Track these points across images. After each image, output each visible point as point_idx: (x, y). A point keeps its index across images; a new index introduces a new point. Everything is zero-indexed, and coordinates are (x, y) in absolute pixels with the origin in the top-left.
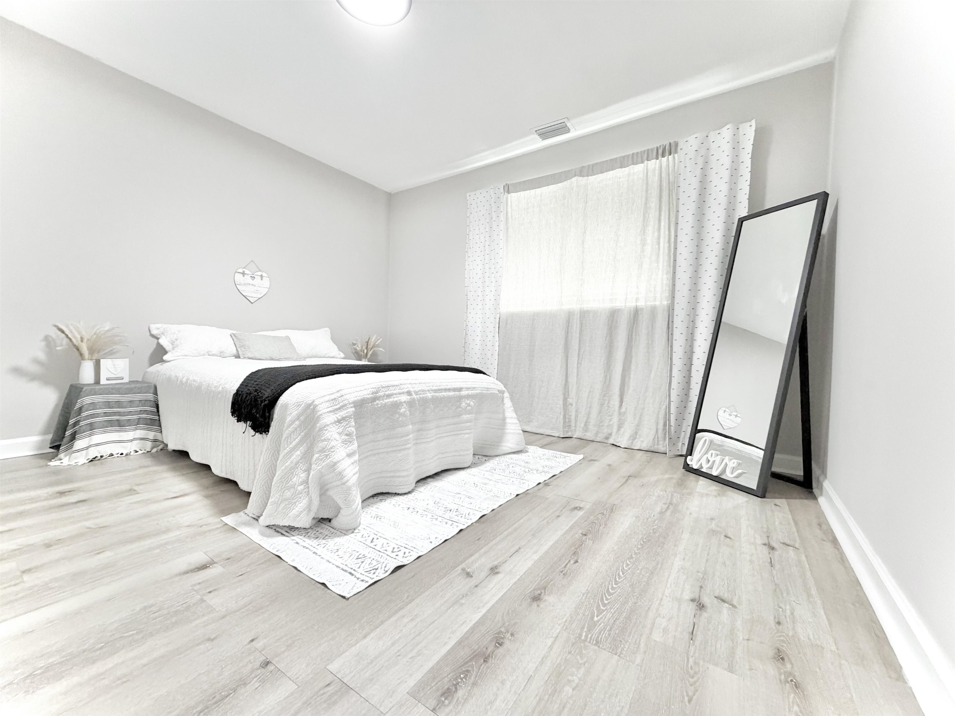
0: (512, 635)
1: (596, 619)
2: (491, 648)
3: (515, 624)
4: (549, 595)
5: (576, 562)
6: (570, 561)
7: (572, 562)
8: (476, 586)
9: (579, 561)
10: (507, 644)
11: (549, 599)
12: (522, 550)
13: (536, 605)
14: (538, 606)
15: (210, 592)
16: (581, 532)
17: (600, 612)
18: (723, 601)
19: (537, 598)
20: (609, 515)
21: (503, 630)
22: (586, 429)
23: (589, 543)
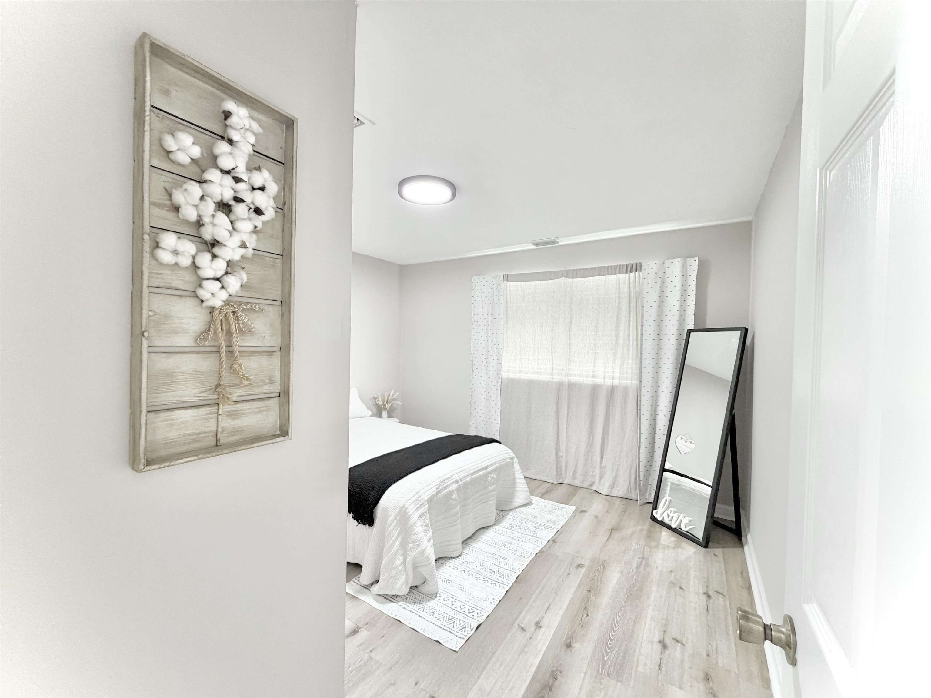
0: (561, 672)
1: (605, 659)
2: (551, 682)
3: (561, 664)
4: (575, 643)
5: (587, 615)
6: (583, 615)
7: (585, 616)
8: (530, 638)
9: (589, 614)
10: (559, 678)
11: (576, 645)
12: (551, 607)
13: (569, 651)
14: (571, 651)
15: (371, 651)
16: (586, 589)
17: (607, 654)
18: (678, 641)
19: (569, 646)
20: (603, 572)
21: (555, 669)
22: (574, 477)
23: (593, 598)
